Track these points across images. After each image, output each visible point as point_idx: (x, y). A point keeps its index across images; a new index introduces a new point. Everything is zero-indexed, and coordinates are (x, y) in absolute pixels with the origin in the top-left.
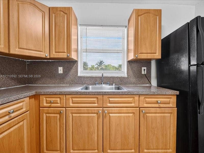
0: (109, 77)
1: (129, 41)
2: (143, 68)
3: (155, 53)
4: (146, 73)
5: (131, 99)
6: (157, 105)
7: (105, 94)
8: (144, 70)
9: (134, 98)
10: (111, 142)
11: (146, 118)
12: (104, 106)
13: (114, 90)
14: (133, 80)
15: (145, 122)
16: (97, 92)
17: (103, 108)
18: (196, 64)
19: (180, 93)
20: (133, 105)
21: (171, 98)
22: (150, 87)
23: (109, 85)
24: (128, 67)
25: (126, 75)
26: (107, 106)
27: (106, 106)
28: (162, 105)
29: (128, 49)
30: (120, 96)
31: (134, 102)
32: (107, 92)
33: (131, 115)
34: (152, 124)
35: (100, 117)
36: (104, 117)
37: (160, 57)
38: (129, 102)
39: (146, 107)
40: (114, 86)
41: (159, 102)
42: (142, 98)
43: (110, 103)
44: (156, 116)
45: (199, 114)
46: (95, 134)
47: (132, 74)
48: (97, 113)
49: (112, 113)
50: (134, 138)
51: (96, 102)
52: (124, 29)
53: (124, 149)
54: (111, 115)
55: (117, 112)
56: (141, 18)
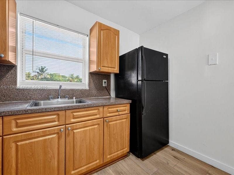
0: (67, 90)
1: (91, 51)
2: (104, 81)
3: (115, 68)
4: (106, 86)
5: (96, 111)
6: (117, 114)
7: (68, 109)
8: (105, 82)
9: (99, 109)
10: (75, 161)
11: (109, 127)
12: (67, 123)
13: (75, 104)
14: (94, 92)
15: (108, 130)
16: (58, 108)
17: (65, 125)
18: (141, 79)
19: (132, 101)
20: (98, 116)
21: (126, 106)
22: (110, 98)
23: (68, 99)
24: (89, 79)
25: (87, 88)
26: (71, 122)
27: (69, 123)
28: (120, 113)
29: (90, 60)
30: (86, 109)
31: (99, 113)
32: (71, 106)
33: (96, 126)
34: (113, 130)
35: (61, 137)
36: (66, 136)
37: (118, 72)
38: (94, 114)
39: (109, 116)
40: (75, 100)
41: (119, 110)
42: (106, 108)
43: (74, 118)
44: (117, 123)
45: (142, 115)
46: (54, 158)
47: (94, 86)
48: (58, 133)
49: (76, 129)
50: (99, 149)
51: (57, 120)
52: (85, 37)
53: (89, 164)
54: (75, 131)
55: (82, 126)
56: (103, 33)
